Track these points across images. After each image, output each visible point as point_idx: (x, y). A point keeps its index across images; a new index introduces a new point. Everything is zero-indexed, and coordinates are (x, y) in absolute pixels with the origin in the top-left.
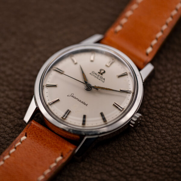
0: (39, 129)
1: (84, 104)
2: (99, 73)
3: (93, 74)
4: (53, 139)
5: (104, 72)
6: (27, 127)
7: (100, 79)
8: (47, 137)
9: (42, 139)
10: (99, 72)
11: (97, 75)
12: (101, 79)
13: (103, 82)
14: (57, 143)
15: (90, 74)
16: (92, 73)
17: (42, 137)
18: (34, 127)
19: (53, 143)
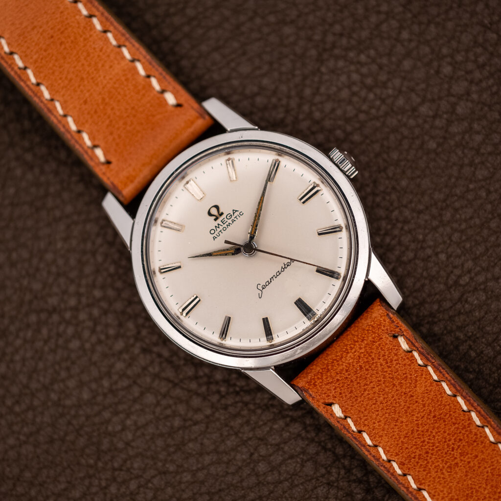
0: (321, 373)
1: (288, 266)
2: (215, 220)
3: (216, 233)
4: (352, 348)
5: (217, 207)
6: (310, 400)
7: (233, 221)
8: (343, 360)
9: (347, 371)
10: (214, 217)
11: (221, 224)
12: (233, 218)
13: (241, 214)
14: (363, 341)
15: (214, 238)
16: (214, 235)
17: (342, 370)
18: (315, 385)
19: (361, 348)
